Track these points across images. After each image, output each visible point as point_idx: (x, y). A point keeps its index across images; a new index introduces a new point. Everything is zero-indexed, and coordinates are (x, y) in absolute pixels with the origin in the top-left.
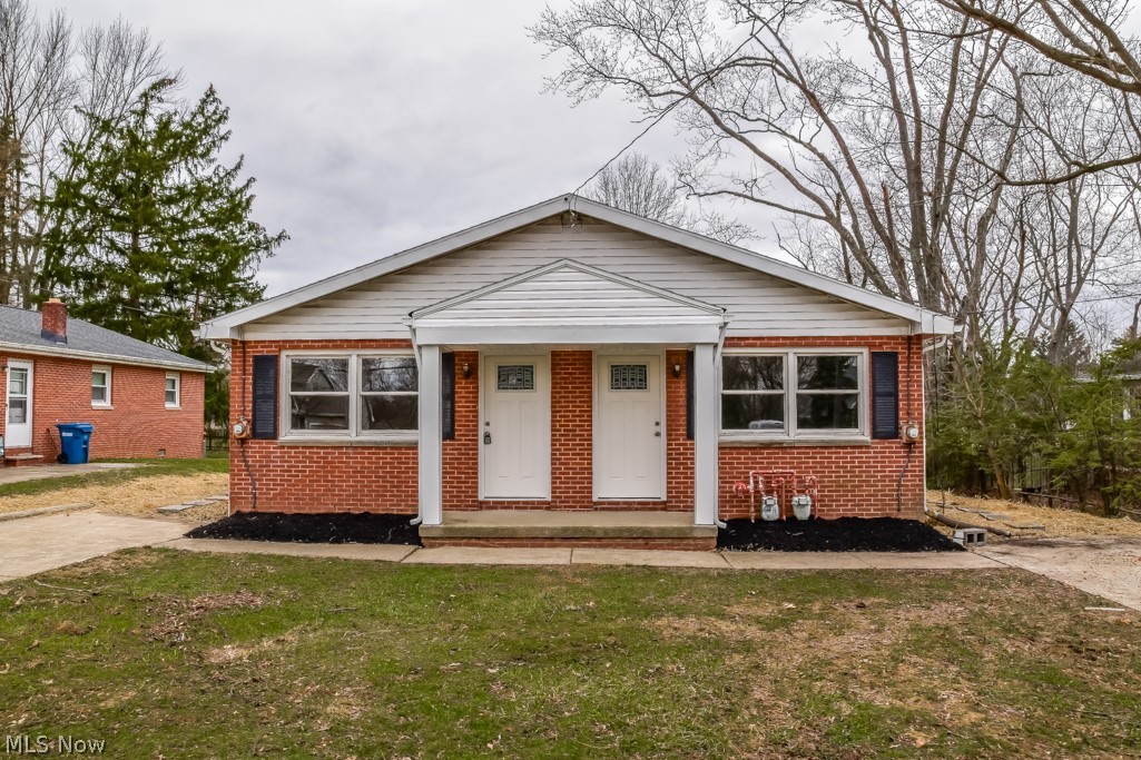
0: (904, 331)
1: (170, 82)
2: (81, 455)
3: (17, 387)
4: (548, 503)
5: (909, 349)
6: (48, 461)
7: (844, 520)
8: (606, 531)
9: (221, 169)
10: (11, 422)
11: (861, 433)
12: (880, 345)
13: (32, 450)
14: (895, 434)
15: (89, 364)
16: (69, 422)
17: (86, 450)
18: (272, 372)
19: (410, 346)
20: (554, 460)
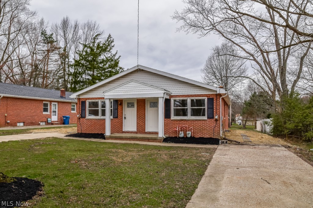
0: (215, 93)
1: (99, 34)
2: (67, 123)
3: (54, 108)
4: (136, 132)
5: (217, 97)
6: (61, 124)
7: (200, 138)
8: (140, 137)
9: (112, 54)
10: (53, 115)
11: (205, 118)
12: (210, 96)
13: (57, 121)
14: (213, 118)
15: (71, 103)
16: (65, 116)
17: (68, 122)
18: (84, 104)
19: (104, 99)
20: (137, 123)
